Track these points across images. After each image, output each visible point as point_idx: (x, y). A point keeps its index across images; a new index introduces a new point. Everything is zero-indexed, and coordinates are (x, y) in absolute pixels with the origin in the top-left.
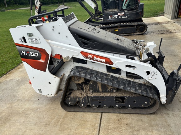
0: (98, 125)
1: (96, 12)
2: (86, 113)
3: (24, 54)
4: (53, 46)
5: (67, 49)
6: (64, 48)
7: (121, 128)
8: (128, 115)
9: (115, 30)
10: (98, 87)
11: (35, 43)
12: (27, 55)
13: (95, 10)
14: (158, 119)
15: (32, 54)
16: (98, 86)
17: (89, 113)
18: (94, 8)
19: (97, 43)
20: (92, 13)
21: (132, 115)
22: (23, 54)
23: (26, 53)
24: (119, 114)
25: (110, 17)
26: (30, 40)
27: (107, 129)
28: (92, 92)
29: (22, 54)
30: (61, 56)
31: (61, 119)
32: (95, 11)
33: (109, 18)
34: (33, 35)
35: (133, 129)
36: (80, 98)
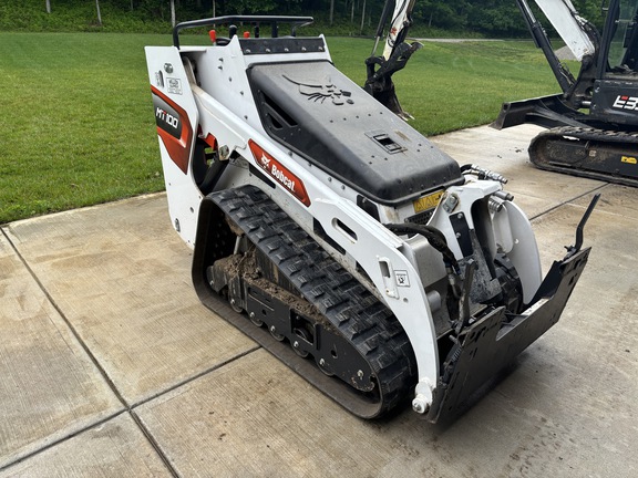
0: (215, 362)
1: (585, 75)
2: (231, 327)
3: (160, 117)
4: (206, 112)
5: (227, 126)
6: (220, 121)
7: (248, 400)
8: (309, 387)
9: (623, 158)
11: (174, 91)
12: (163, 119)
13: (583, 65)
14: (366, 445)
15: (170, 120)
17: (236, 331)
18: (584, 57)
19: (298, 128)
20: (571, 77)
21: (319, 393)
23: (162, 114)
24: (290, 372)
25: (617, 101)
26: (168, 81)
27: (220, 381)
28: (259, 273)
29: (157, 115)
30: (216, 140)
31: (174, 311)
32: (582, 71)
33: (615, 105)
34: (172, 70)
35: (271, 419)
36: (229, 279)
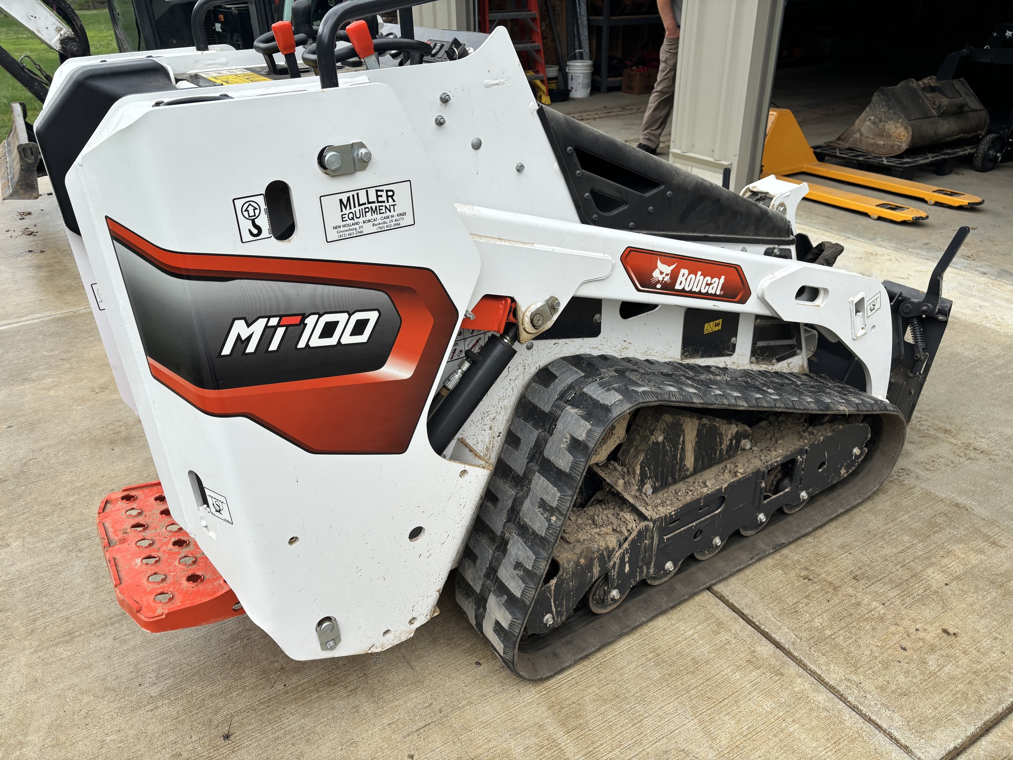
3: (251, 348)
5: (558, 250)
6: (538, 247)
10: (683, 450)
11: (368, 228)
12: (274, 346)
15: (329, 330)
16: (684, 442)
18: (64, 42)
19: (664, 191)
22: (241, 343)
23: (268, 333)
26: (331, 205)
28: (653, 492)
29: (227, 350)
30: (513, 300)
34: (363, 163)
36: (611, 553)
